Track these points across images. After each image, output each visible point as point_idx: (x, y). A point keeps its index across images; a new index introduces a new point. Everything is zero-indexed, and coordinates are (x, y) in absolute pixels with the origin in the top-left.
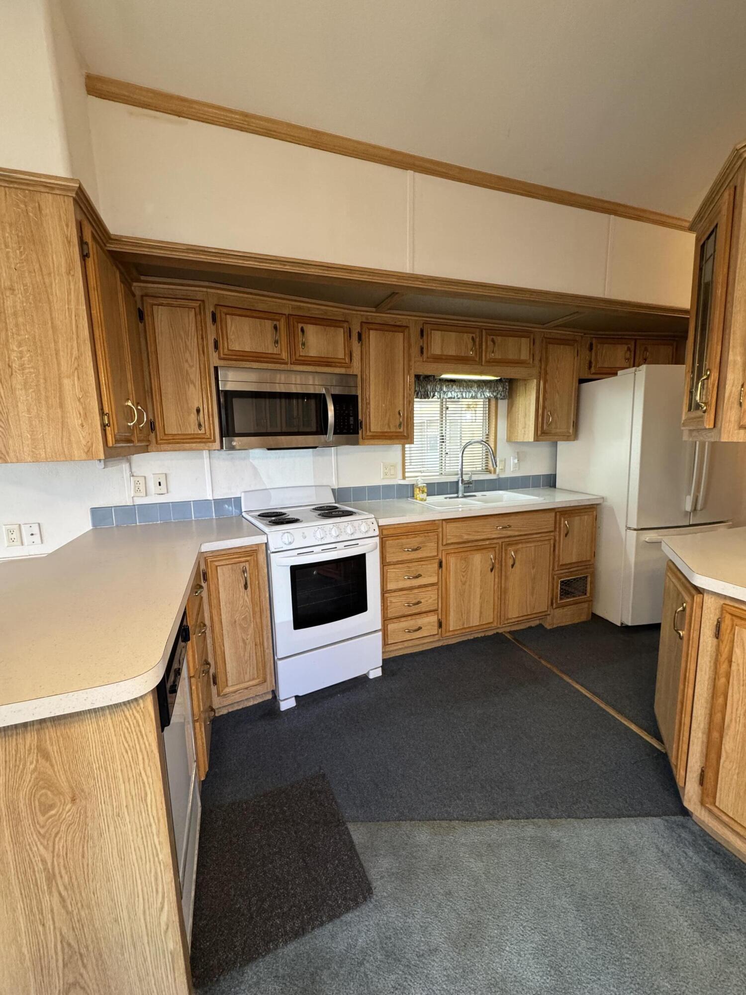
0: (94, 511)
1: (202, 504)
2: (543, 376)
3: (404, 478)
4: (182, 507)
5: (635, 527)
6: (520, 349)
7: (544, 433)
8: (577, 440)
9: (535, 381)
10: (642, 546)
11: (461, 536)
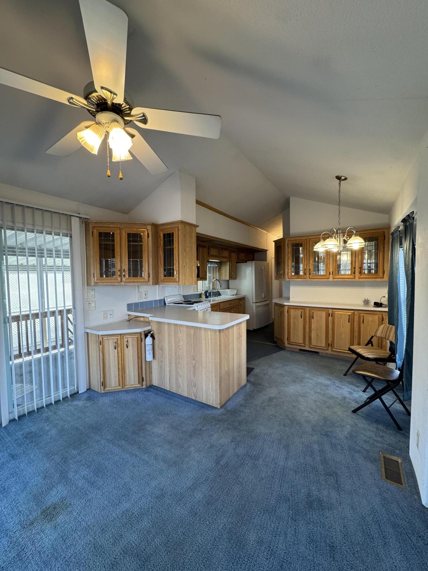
0: (128, 305)
1: (156, 301)
2: (230, 261)
3: (197, 291)
4: (151, 302)
5: (255, 302)
6: (226, 254)
7: (231, 277)
8: (236, 279)
9: (229, 263)
10: (257, 307)
11: (223, 307)
